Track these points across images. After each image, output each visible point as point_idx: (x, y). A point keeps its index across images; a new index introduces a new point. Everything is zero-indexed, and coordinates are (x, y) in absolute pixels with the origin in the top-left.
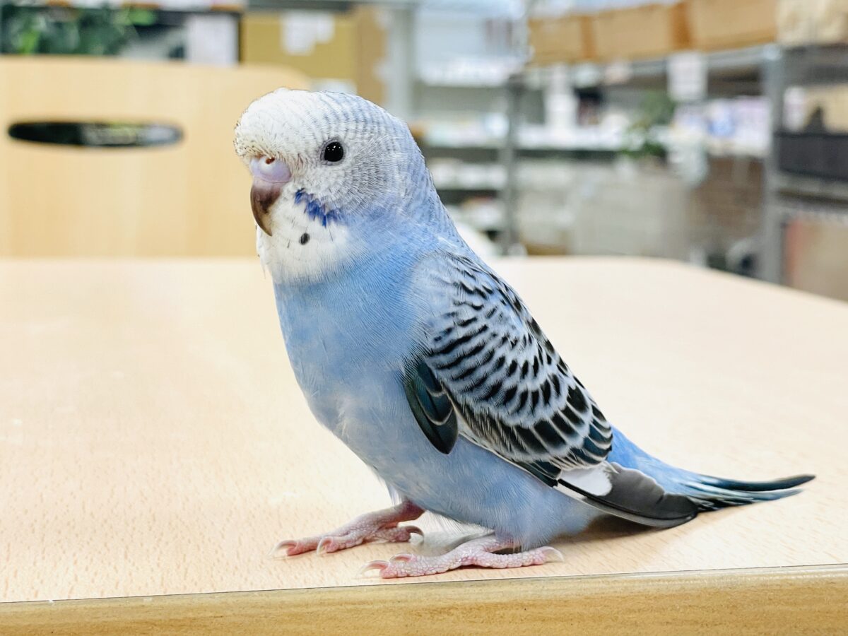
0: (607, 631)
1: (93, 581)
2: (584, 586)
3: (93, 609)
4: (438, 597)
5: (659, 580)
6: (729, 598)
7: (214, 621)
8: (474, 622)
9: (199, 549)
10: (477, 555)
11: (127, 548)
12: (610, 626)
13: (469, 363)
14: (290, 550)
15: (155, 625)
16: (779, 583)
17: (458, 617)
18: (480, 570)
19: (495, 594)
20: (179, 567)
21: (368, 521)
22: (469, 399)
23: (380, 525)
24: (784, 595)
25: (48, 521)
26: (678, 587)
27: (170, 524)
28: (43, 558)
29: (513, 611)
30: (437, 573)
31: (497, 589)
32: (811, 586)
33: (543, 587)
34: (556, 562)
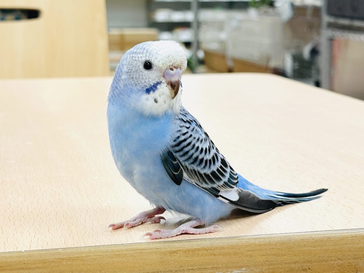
0: (240, 259)
1: (38, 242)
2: (230, 241)
3: (40, 254)
4: (173, 247)
5: (260, 238)
6: (288, 245)
7: (86, 258)
8: (187, 256)
9: (77, 227)
10: (188, 229)
11: (48, 227)
12: (241, 257)
13: (186, 149)
14: (113, 227)
15: (64, 260)
16: (308, 238)
17: (181, 254)
18: (189, 235)
19: (195, 245)
20: (70, 235)
21: (143, 215)
22: (187, 164)
23: (148, 216)
24: (311, 243)
25: (15, 216)
26: (268, 241)
27: (63, 216)
28: (17, 232)
29: (202, 252)
30: (172, 237)
31: (196, 243)
32: (321, 239)
33: (214, 242)
34: (219, 231)
